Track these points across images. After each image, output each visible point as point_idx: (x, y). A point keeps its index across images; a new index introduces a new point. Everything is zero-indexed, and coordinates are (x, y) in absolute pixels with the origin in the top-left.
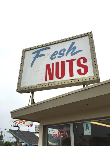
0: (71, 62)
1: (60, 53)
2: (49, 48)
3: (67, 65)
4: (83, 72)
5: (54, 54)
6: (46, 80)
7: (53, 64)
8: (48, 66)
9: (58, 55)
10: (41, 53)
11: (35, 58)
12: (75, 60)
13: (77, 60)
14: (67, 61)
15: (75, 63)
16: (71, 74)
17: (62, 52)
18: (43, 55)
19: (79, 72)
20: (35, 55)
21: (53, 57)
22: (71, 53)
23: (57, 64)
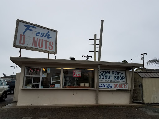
0: (46, 41)
1: (41, 34)
2: (36, 28)
3: (44, 42)
4: (51, 49)
5: (38, 33)
6: (33, 46)
7: (37, 39)
8: (34, 39)
9: (40, 35)
10: (30, 28)
11: (26, 30)
12: (48, 41)
13: (49, 42)
14: (45, 40)
15: (48, 43)
16: (46, 48)
17: (43, 34)
18: (31, 30)
19: (49, 48)
20: (26, 28)
21: (38, 35)
22: (47, 37)
23: (40, 40)
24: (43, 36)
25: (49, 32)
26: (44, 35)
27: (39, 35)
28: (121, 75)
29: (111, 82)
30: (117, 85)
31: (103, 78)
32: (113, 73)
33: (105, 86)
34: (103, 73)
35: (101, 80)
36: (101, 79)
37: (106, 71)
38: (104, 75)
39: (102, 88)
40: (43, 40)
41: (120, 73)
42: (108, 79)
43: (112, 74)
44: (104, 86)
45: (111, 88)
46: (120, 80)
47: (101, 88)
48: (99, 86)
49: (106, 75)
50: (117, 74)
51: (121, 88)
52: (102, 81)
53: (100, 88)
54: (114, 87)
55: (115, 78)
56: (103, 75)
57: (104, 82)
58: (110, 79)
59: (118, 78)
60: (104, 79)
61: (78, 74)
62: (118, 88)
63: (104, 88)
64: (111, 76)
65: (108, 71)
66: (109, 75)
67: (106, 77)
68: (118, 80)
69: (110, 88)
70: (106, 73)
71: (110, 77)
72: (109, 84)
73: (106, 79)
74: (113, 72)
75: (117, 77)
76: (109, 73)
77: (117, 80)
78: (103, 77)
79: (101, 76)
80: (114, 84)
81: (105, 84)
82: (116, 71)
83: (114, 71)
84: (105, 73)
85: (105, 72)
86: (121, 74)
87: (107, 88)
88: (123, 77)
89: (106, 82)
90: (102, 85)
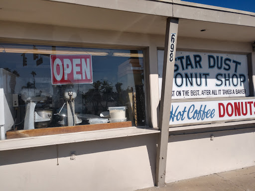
28: (236, 71)
29: (205, 96)
30: (230, 107)
31: (179, 82)
32: (212, 64)
33: (191, 115)
34: (178, 63)
36: (174, 87)
37: (188, 58)
38: (183, 73)
39: (180, 122)
41: (234, 62)
42: (195, 87)
43: (210, 67)
44: (186, 114)
45: (209, 120)
46: (232, 88)
47: (175, 122)
49: (189, 71)
50: (224, 65)
51: (242, 117)
52: (176, 97)
53: (171, 123)
54: (220, 116)
55: (219, 83)
57: (182, 97)
58: (203, 87)
60: (184, 88)
61: (78, 69)
62: (234, 117)
63: (186, 121)
64: (206, 75)
65: (195, 56)
66: (198, 71)
67: (189, 80)
68: (227, 88)
69: (206, 120)
70: (189, 64)
72: (204, 103)
73: (189, 88)
74: (212, 60)
76: (198, 63)
77: (223, 87)
78: (179, 79)
81: (188, 105)
82: (220, 55)
83: (215, 55)
84: (187, 65)
85: (184, 61)
86: (234, 64)
87: (195, 121)
89: (190, 97)
90: (181, 109)
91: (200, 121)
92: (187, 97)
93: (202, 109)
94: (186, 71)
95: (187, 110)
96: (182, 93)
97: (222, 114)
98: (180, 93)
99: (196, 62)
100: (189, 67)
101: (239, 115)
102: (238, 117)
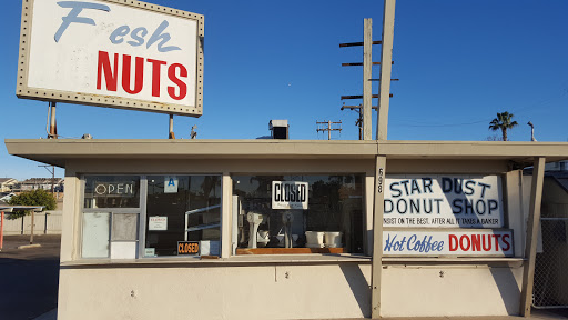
0: (157, 64)
1: (134, 35)
2: (107, 10)
3: (148, 69)
4: (177, 93)
5: (118, 32)
6: (99, 87)
7: (116, 55)
8: (103, 57)
9: (128, 38)
10: (85, 13)
11: (67, 21)
12: (165, 63)
13: (169, 64)
14: (149, 60)
15: (164, 70)
16: (156, 92)
17: (139, 34)
18: (91, 22)
19: (171, 91)
20: (67, 11)
21: (118, 38)
22: (159, 46)
23: (127, 59)
24: (142, 41)
25: (165, 24)
26: (147, 38)
27: (121, 41)
28: (482, 195)
29: (437, 225)
30: (465, 240)
31: (402, 209)
32: (447, 187)
33: (411, 246)
34: (402, 187)
35: (392, 220)
36: (395, 214)
37: (414, 182)
38: (408, 199)
39: (398, 253)
40: (140, 61)
41: (480, 184)
42: (423, 215)
43: (444, 191)
44: (405, 245)
45: (436, 253)
47: (392, 252)
48: (384, 244)
49: (415, 196)
50: (464, 189)
51: (483, 252)
52: (397, 225)
53: (387, 253)
54: (451, 249)
55: (458, 210)
56: (404, 196)
57: (405, 225)
58: (434, 215)
59: (471, 207)
60: (408, 215)
62: (470, 252)
63: (405, 252)
64: (438, 201)
66: (427, 196)
67: (415, 207)
68: (469, 216)
69: (431, 253)
70: (415, 188)
71: (434, 204)
72: (429, 234)
73: (415, 215)
74: (447, 183)
75: (463, 205)
76: (428, 187)
78: (402, 204)
79: (395, 200)
80: (450, 237)
81: (408, 235)
82: (459, 178)
83: (452, 177)
84: (413, 189)
85: (409, 186)
86: (481, 187)
87: (417, 253)
88: (490, 201)
89: (416, 225)
90: (399, 239)
91: (424, 253)
92: (412, 225)
93: (427, 240)
94: (411, 196)
95: (407, 240)
96: (405, 221)
97: (454, 247)
98: (402, 221)
99: (425, 186)
100: (416, 192)
101: (479, 249)
102: (476, 253)
